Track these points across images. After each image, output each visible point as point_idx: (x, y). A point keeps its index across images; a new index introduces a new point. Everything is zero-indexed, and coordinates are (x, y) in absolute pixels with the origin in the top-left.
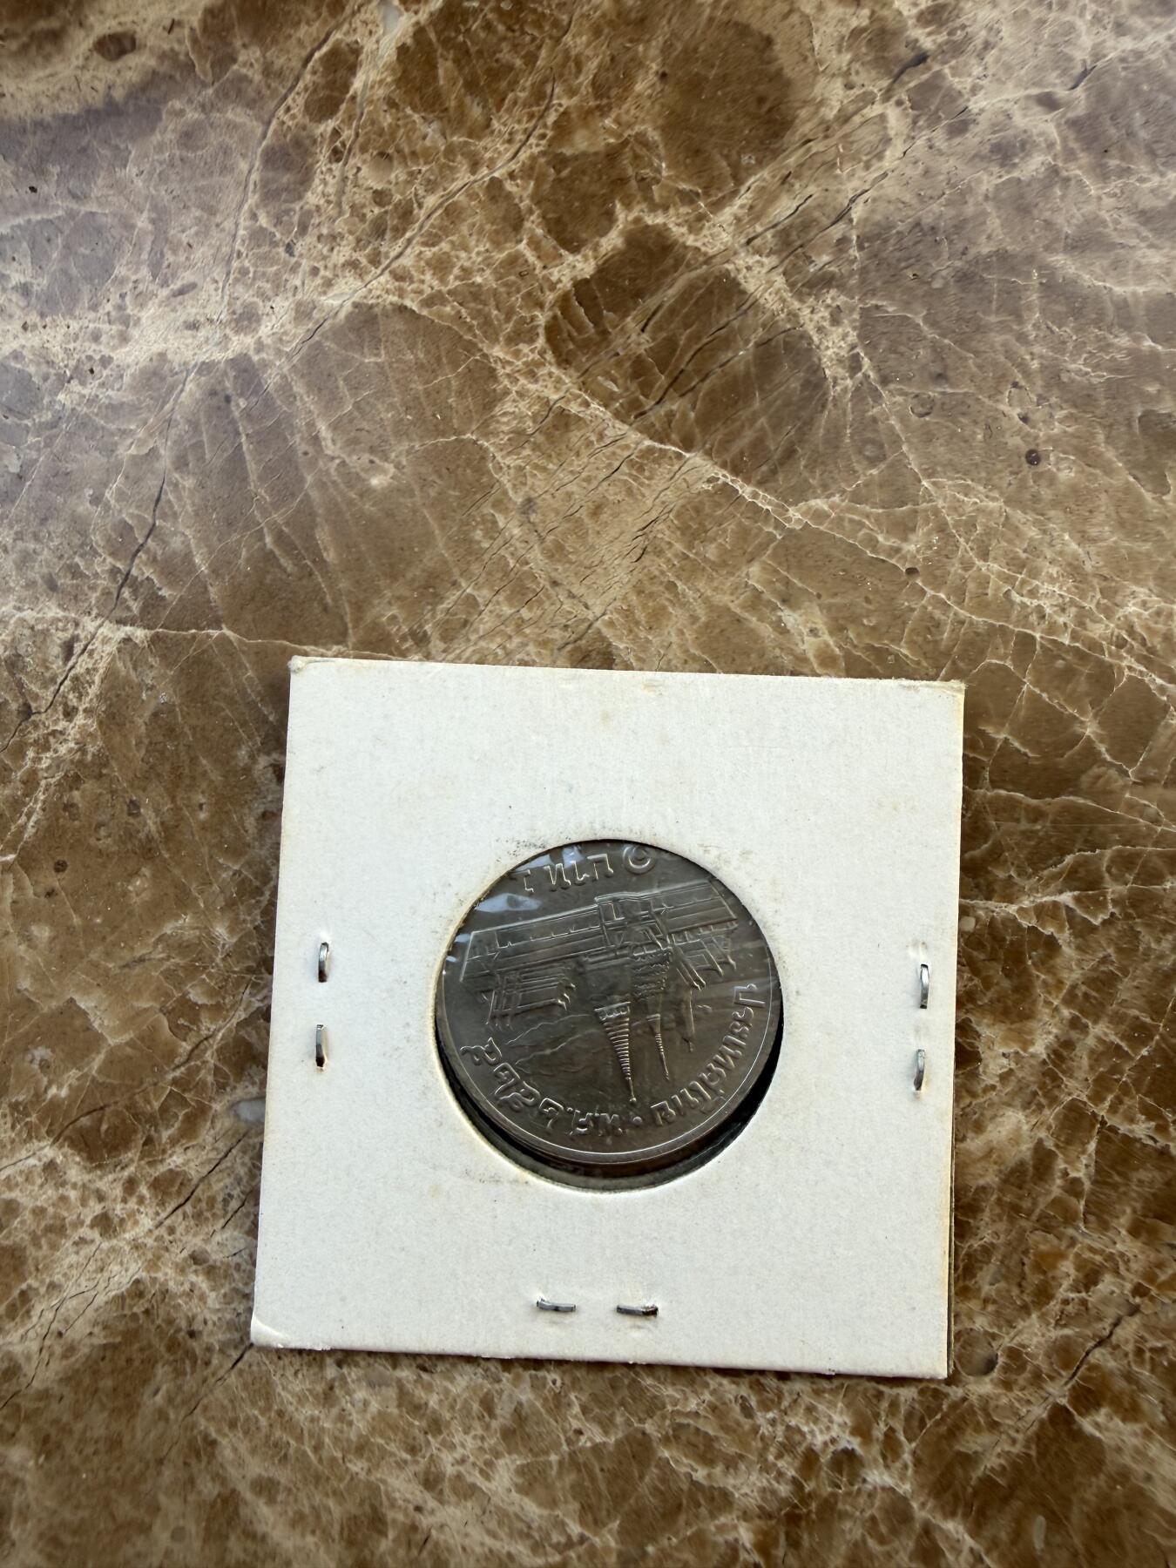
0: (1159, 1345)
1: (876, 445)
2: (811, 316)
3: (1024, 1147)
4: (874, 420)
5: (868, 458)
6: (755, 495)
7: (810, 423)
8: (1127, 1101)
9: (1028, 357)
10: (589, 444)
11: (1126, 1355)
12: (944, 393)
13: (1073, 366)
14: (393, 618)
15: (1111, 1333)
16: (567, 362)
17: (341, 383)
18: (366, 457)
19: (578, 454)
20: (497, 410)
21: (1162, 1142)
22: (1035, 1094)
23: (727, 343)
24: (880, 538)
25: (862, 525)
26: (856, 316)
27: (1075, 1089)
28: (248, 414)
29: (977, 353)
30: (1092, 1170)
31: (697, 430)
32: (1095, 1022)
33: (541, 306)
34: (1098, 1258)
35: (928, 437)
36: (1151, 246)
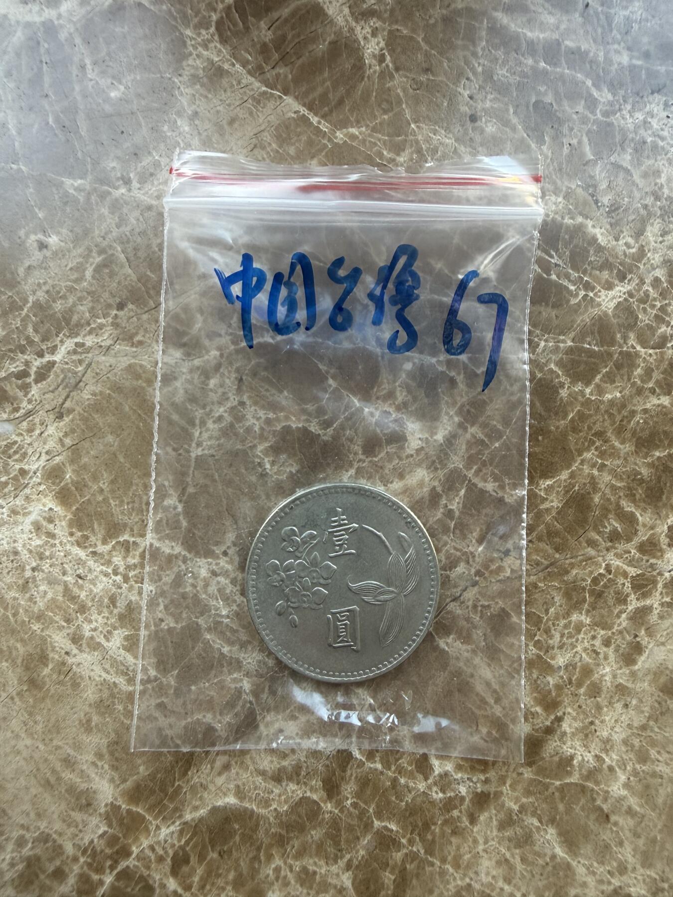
0: (486, 603)
1: (388, 101)
2: (362, 31)
3: (425, 490)
4: (389, 89)
5: (383, 109)
6: (319, 123)
7: (354, 87)
8: (484, 471)
9: (476, 65)
10: (232, 86)
11: (468, 607)
12: (428, 79)
13: (500, 72)
14: (114, 168)
15: (460, 596)
16: (226, 41)
17: (101, 39)
18: (109, 81)
19: (225, 91)
20: (184, 63)
21: (500, 494)
22: (434, 462)
23: (314, 39)
24: (385, 153)
25: (375, 144)
26: (386, 33)
27: (456, 461)
28: (48, 51)
29: (449, 60)
30: (461, 505)
31: (292, 85)
32: (472, 426)
33: (215, 10)
34: (458, 554)
35: (417, 101)
36: (550, 13)
